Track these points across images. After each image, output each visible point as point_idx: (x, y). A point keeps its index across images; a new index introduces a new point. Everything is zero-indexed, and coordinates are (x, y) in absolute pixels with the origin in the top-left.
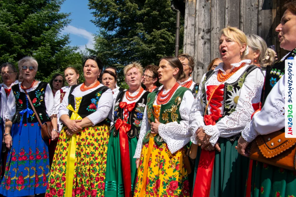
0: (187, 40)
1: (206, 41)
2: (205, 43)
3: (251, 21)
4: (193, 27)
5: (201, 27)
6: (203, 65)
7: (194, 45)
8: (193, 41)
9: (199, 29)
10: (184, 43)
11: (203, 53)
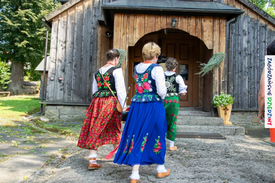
0: (52, 45)
1: (63, 47)
2: (63, 49)
3: (88, 40)
4: (56, 39)
5: (61, 39)
6: (61, 61)
7: (56, 49)
8: (56, 46)
9: (60, 40)
10: (51, 47)
11: (61, 54)
